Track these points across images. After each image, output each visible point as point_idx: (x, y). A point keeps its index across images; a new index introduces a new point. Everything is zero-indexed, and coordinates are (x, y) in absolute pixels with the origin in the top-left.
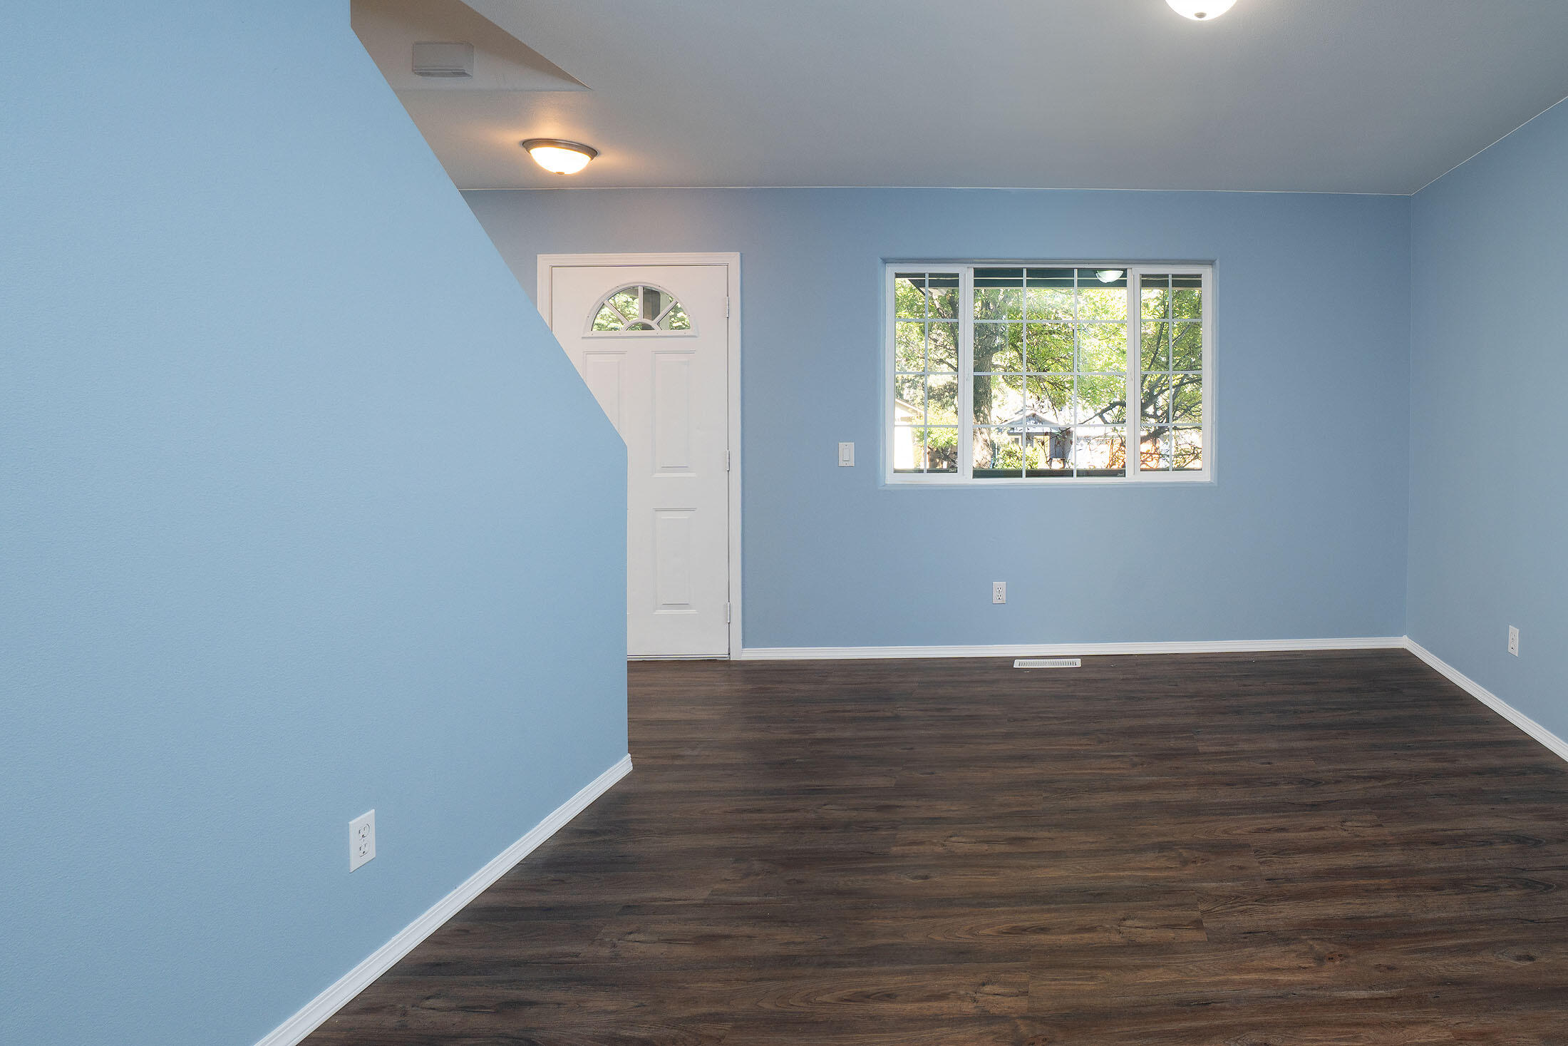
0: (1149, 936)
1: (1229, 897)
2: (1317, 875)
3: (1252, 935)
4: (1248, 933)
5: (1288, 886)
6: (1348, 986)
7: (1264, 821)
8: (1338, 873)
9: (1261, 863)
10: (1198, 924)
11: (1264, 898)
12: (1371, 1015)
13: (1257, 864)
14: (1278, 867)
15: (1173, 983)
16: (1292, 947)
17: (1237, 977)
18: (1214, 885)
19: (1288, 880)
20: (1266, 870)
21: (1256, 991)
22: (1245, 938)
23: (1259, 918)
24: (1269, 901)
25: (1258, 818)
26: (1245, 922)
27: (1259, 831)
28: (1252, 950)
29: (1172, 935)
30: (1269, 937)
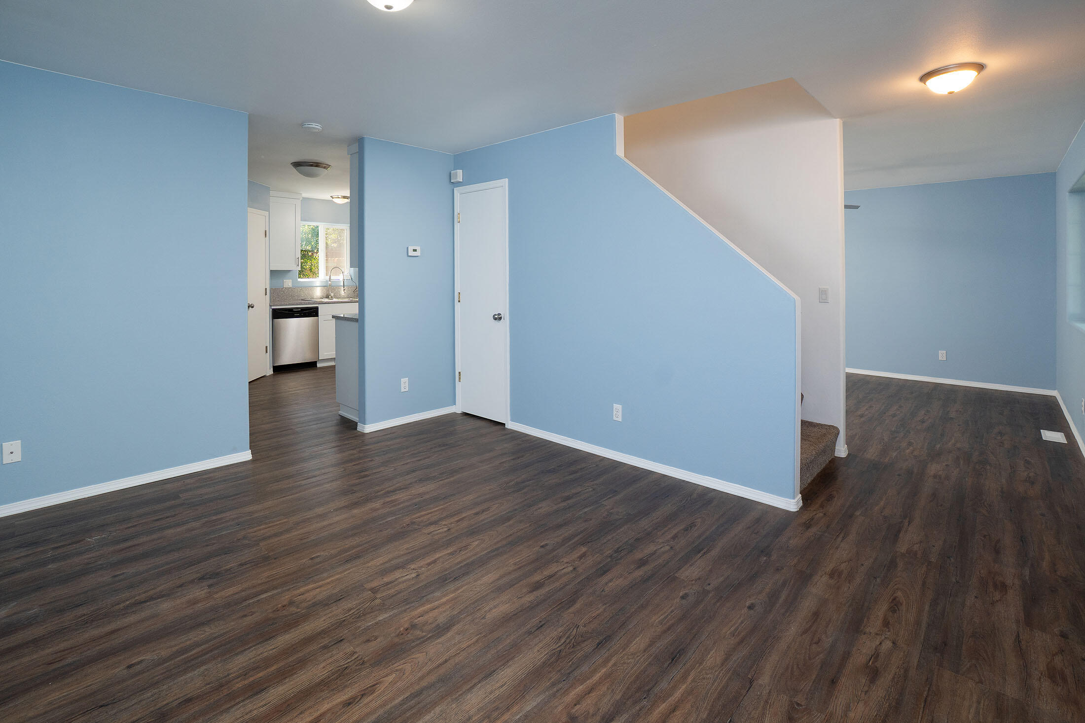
0: (397, 574)
1: (364, 615)
2: (302, 663)
3: (338, 599)
4: (341, 599)
5: (326, 641)
6: (272, 597)
7: (373, 705)
8: (283, 675)
9: (355, 653)
10: (374, 591)
11: (341, 624)
12: (258, 589)
13: (357, 650)
14: (338, 656)
15: (368, 562)
16: (311, 603)
17: (337, 577)
18: (381, 618)
19: (325, 647)
20: (347, 648)
21: (325, 575)
22: (342, 595)
23: (338, 611)
24: (336, 624)
25: (381, 706)
26: (346, 605)
27: (371, 689)
28: (335, 591)
29: (385, 580)
30: (325, 603)
